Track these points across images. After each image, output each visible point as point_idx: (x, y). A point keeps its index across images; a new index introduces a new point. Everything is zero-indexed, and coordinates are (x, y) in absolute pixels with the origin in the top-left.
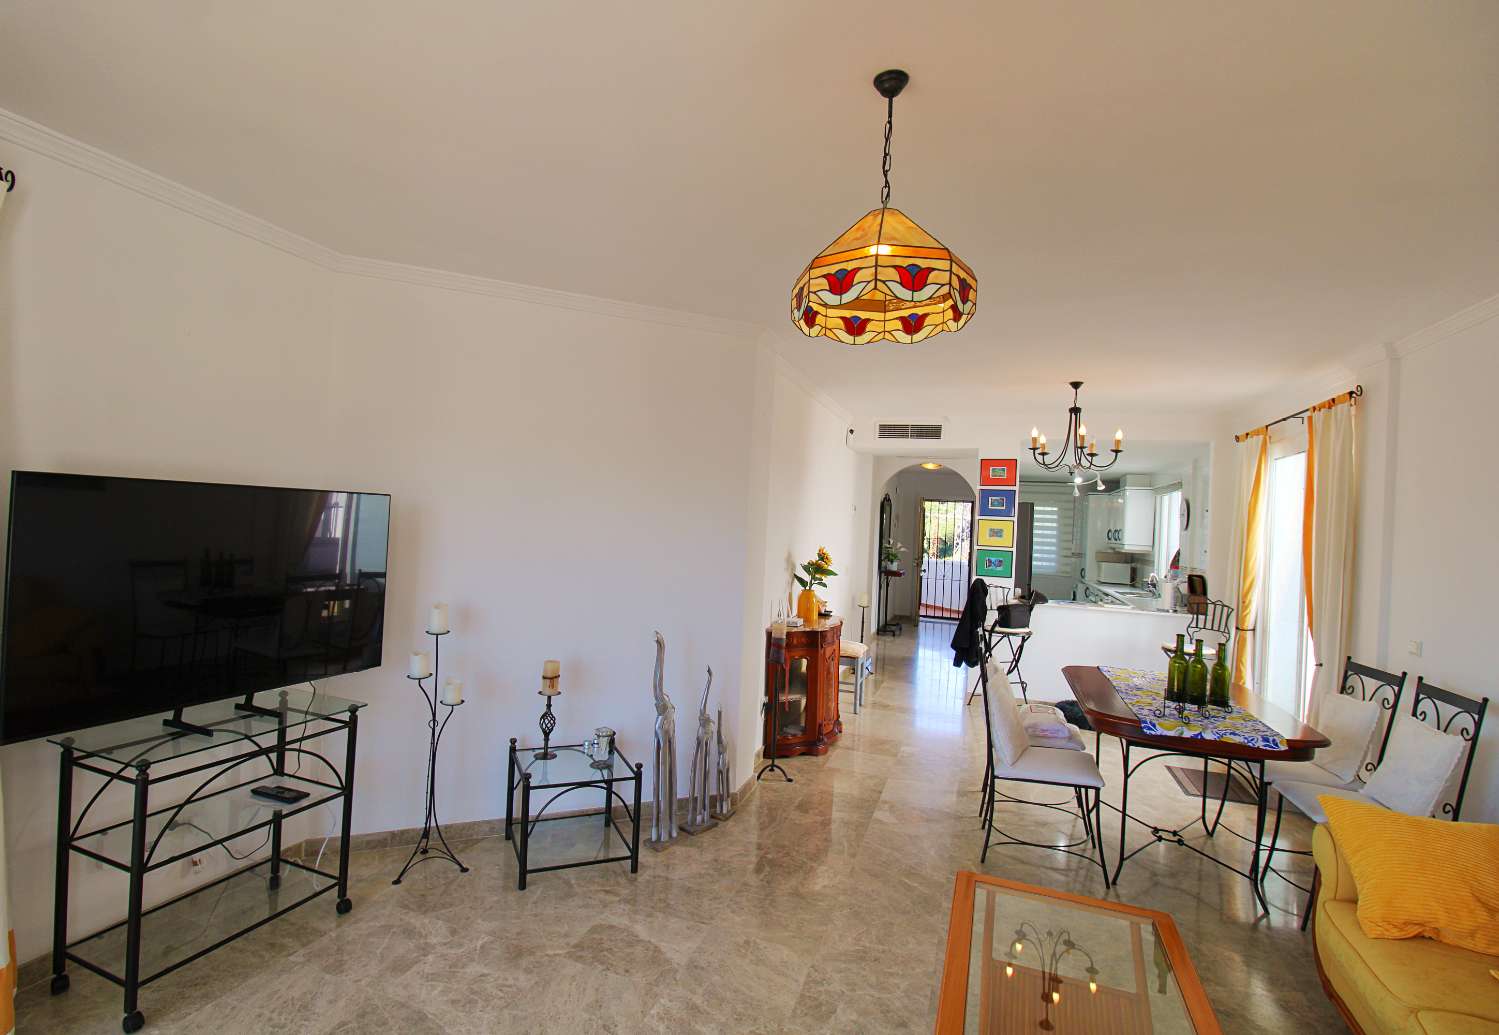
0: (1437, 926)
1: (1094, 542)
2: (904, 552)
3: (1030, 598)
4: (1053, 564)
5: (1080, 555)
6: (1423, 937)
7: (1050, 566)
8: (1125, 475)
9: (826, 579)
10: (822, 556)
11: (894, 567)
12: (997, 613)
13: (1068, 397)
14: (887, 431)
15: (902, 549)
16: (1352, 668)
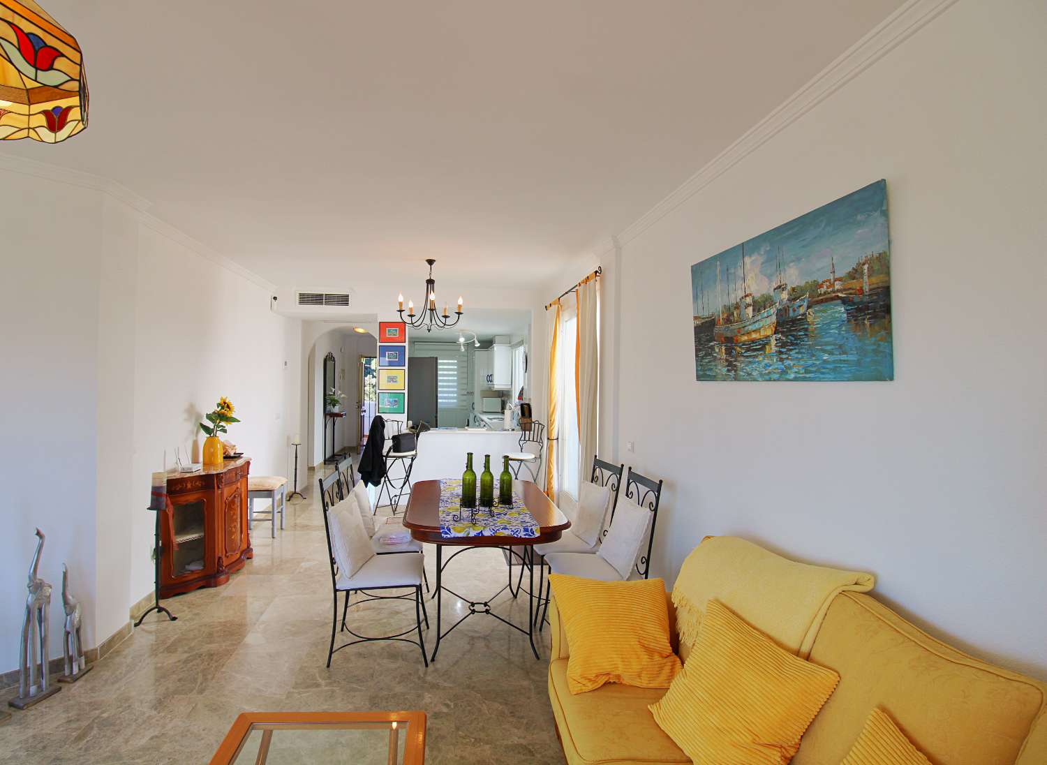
0: (617, 673)
1: (480, 383)
2: (343, 398)
3: (417, 429)
4: (455, 401)
5: (472, 393)
6: (610, 682)
7: (453, 403)
8: (495, 336)
9: (228, 426)
10: (225, 405)
11: (336, 410)
12: (391, 441)
13: (424, 272)
14: (305, 299)
15: (343, 396)
16: (599, 464)
